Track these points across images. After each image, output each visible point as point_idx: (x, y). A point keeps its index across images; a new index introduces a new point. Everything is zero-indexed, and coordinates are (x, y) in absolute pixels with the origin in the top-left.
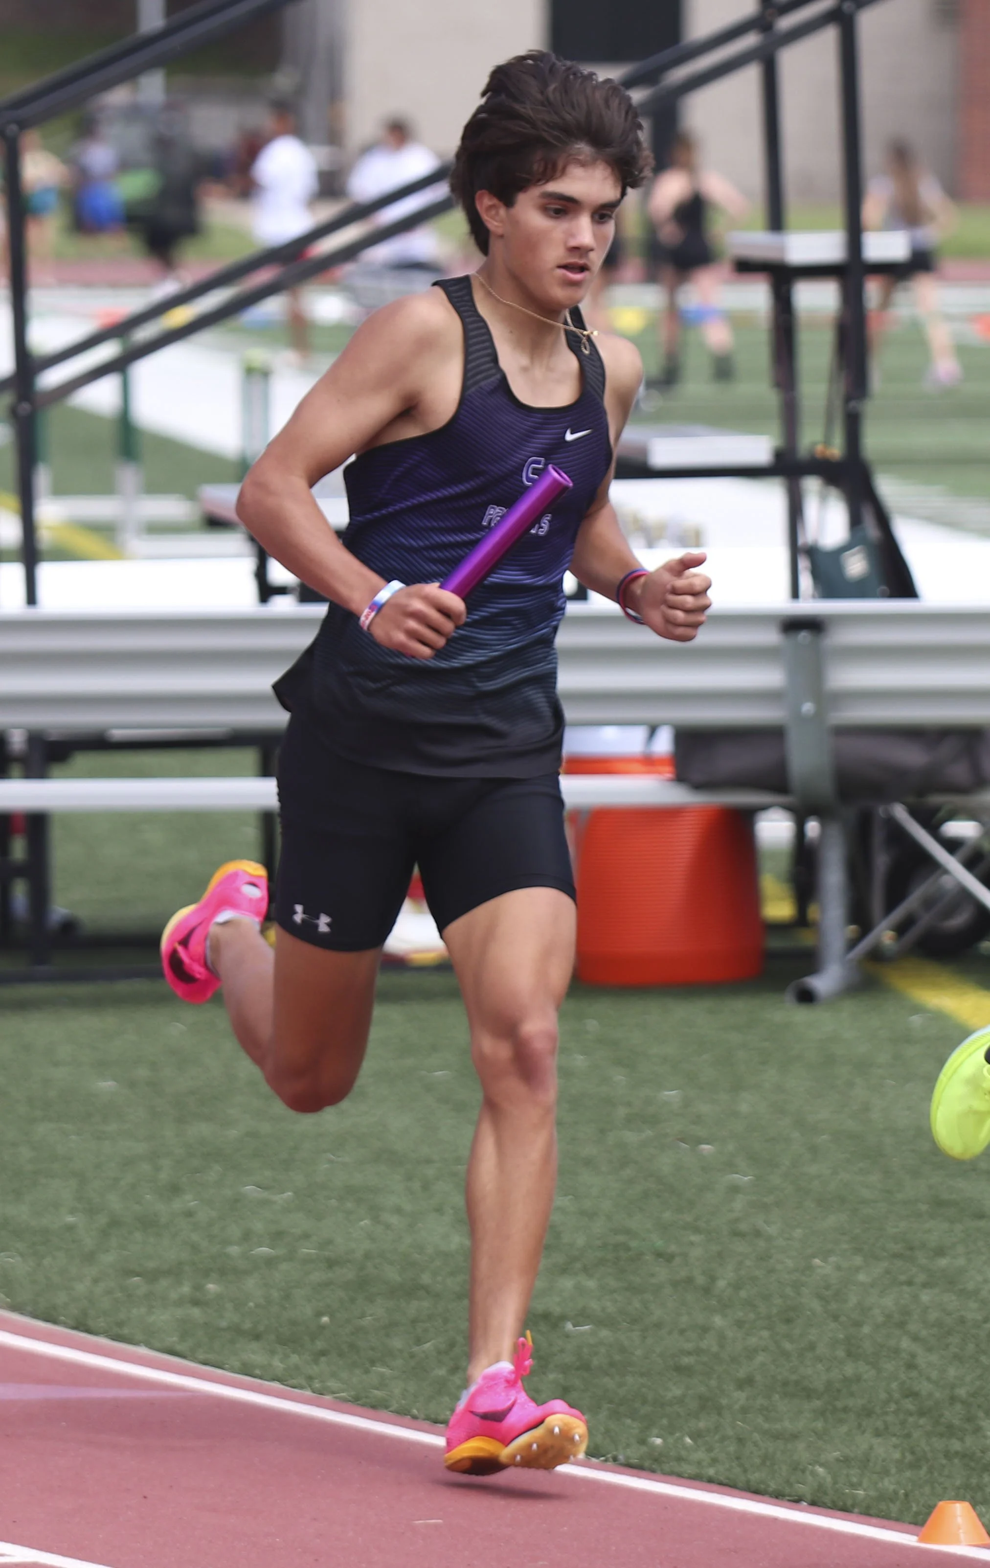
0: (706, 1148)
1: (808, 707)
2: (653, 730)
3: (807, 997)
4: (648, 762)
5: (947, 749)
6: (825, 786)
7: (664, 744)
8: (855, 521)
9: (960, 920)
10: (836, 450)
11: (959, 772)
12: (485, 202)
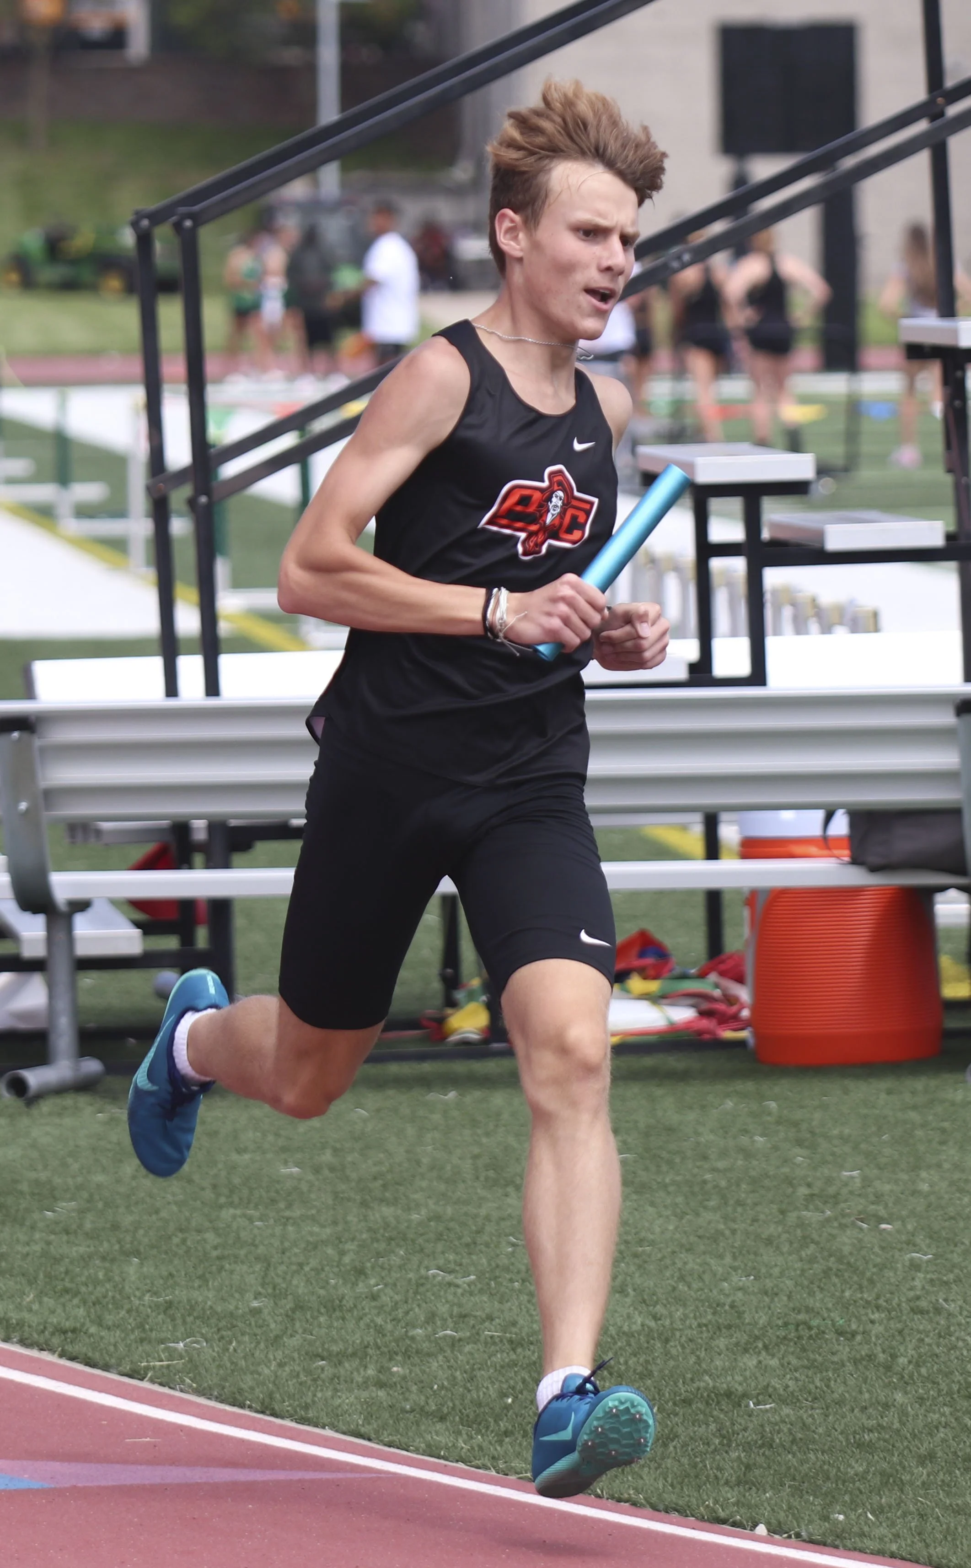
0: (886, 1227)
2: (830, 814)
4: (825, 843)
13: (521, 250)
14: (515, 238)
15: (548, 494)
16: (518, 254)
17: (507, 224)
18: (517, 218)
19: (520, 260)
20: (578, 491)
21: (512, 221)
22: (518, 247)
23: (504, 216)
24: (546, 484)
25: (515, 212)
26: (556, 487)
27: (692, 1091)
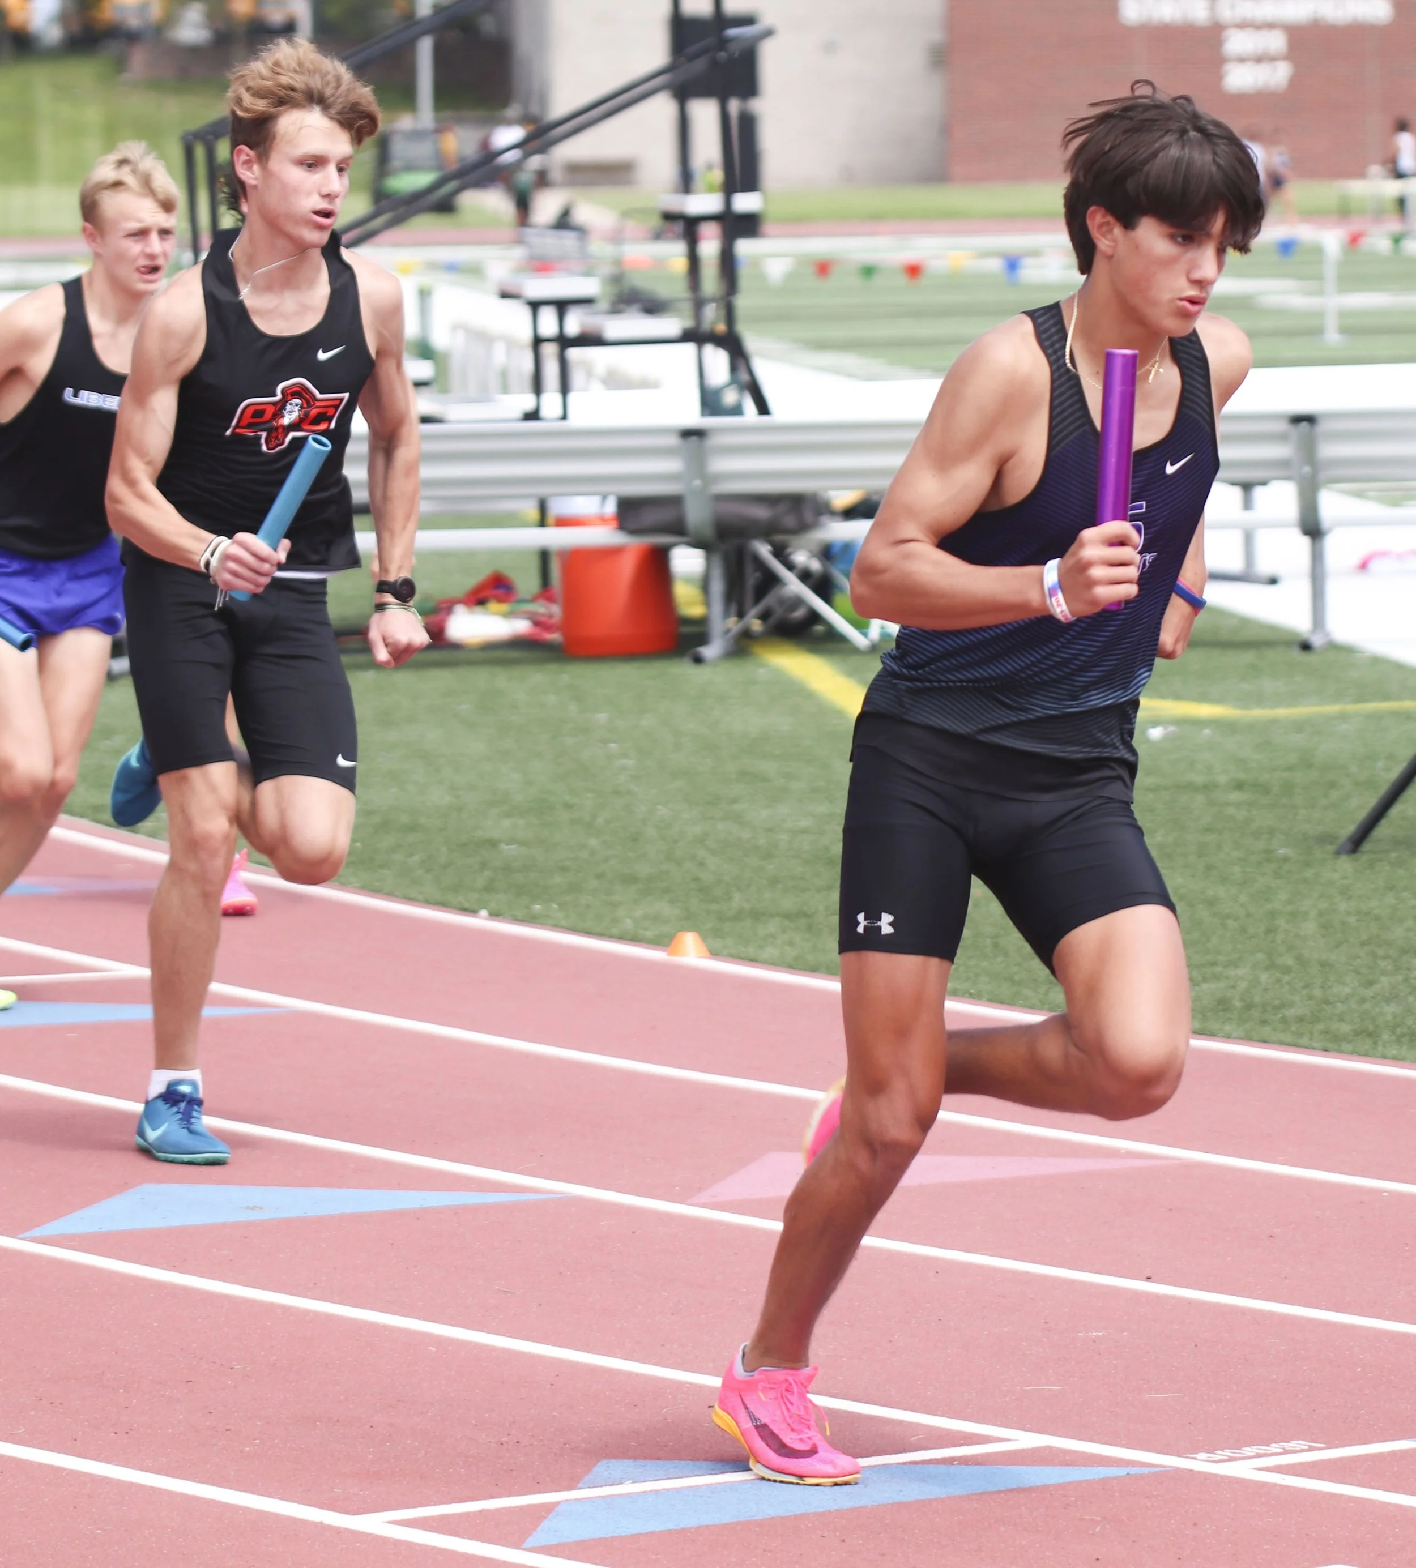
0: (613, 745)
1: (697, 482)
2: (604, 497)
3: (698, 660)
4: (602, 520)
5: (781, 508)
6: (708, 532)
7: (611, 508)
8: (734, 369)
9: (799, 614)
10: (721, 328)
11: (790, 521)
12: (1096, 219)
13: (256, 179)
14: (250, 169)
15: (280, 408)
16: (253, 182)
17: (243, 157)
18: (252, 153)
19: (255, 187)
20: (321, 393)
21: (248, 155)
22: (253, 176)
23: (240, 151)
24: (279, 396)
25: (251, 148)
26: (289, 397)
27: (517, 672)
